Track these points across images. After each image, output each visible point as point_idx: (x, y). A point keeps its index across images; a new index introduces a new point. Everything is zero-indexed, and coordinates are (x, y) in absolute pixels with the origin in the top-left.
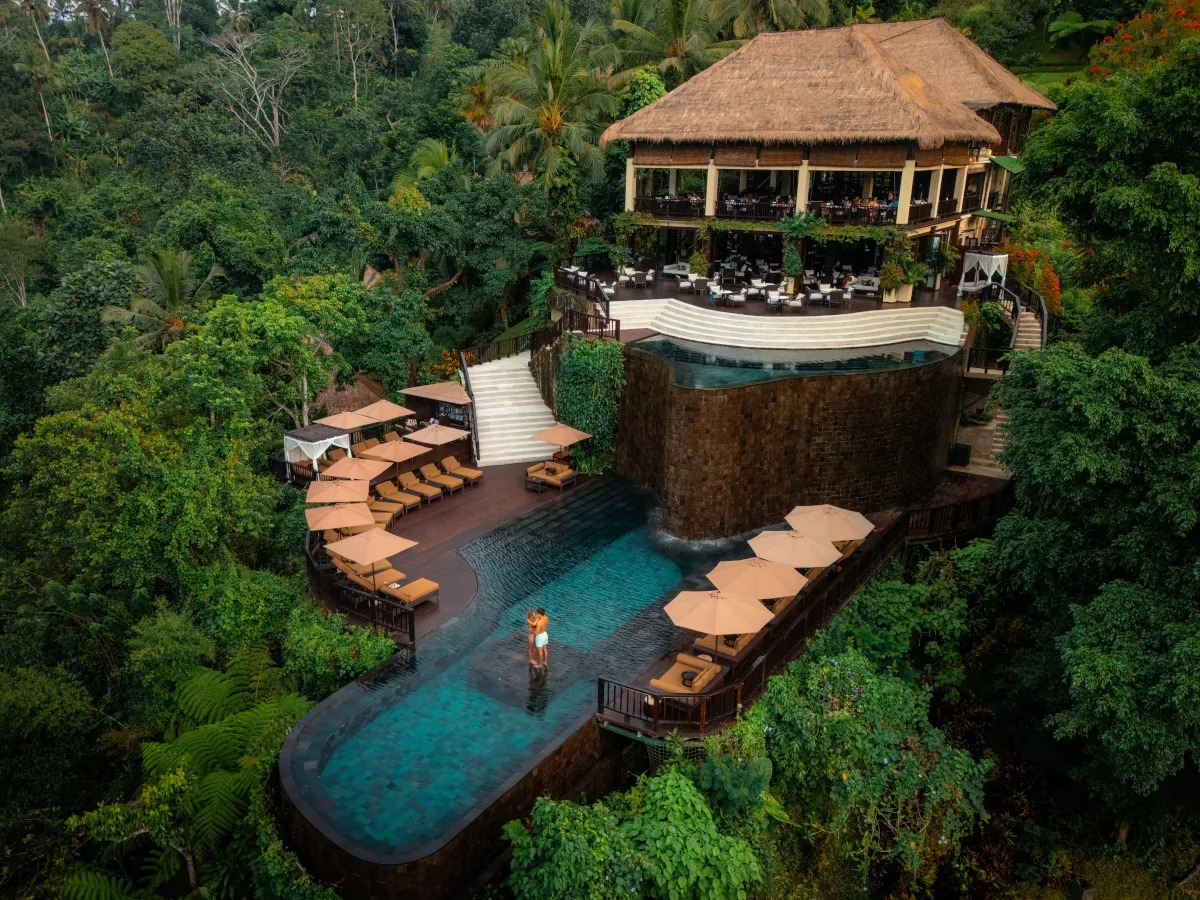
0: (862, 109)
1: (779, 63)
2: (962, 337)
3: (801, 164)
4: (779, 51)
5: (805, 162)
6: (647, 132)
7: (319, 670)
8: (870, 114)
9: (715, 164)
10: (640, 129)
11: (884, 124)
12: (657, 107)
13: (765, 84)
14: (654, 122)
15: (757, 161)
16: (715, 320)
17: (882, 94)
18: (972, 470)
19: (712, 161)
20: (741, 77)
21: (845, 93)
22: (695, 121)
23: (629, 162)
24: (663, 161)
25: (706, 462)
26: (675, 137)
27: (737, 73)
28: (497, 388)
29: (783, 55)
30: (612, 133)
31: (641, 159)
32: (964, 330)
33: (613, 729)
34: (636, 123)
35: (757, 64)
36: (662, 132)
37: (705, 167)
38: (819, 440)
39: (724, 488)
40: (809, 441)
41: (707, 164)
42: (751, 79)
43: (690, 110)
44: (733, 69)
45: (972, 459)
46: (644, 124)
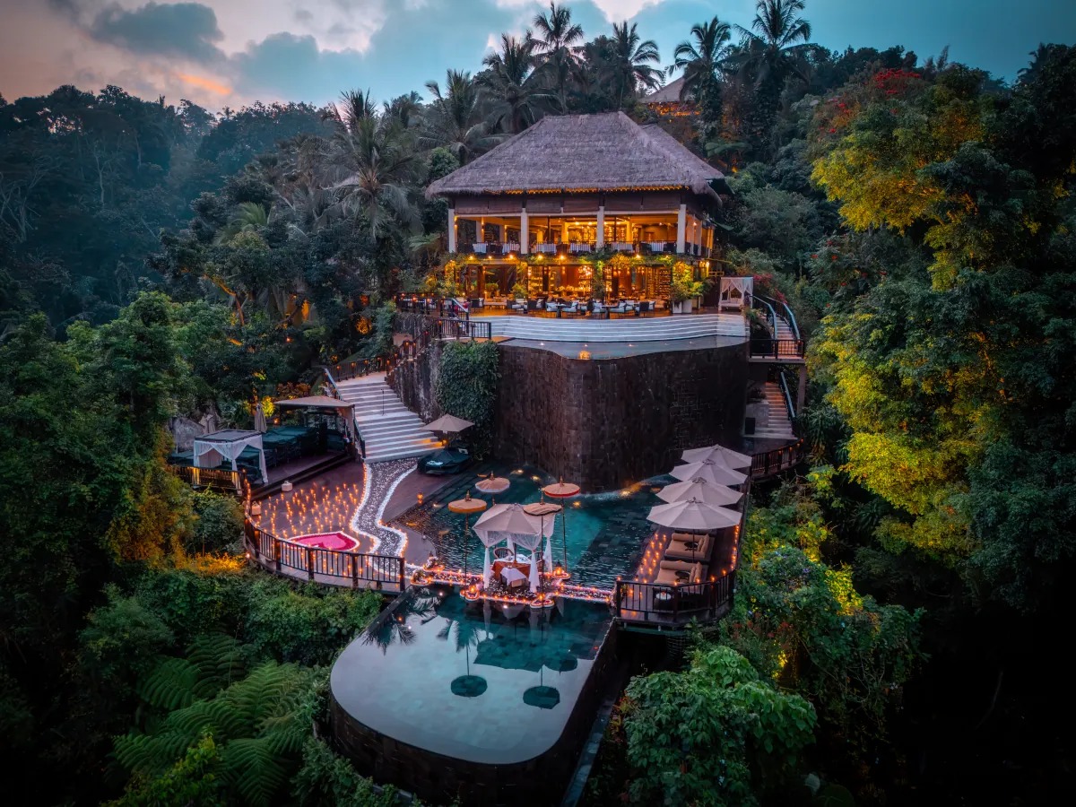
0: (643, 167)
1: (566, 137)
2: (746, 330)
3: (599, 210)
4: (564, 129)
5: (602, 208)
6: (467, 186)
7: (305, 634)
8: (649, 170)
9: (527, 212)
10: (460, 184)
11: (663, 177)
12: (471, 168)
13: (560, 151)
14: (472, 179)
15: (562, 209)
16: (561, 325)
17: (655, 157)
18: (757, 435)
19: (524, 209)
20: (537, 147)
21: (625, 157)
22: (508, 178)
23: (451, 212)
24: (482, 211)
25: (603, 424)
26: (494, 189)
27: (533, 144)
28: (362, 400)
29: (568, 131)
30: (436, 187)
31: (461, 209)
32: (746, 325)
33: (633, 629)
34: (456, 180)
35: (548, 139)
36: (481, 186)
37: (518, 215)
38: (676, 405)
39: (617, 445)
40: (669, 405)
41: (521, 212)
42: (546, 147)
43: (501, 170)
44: (529, 141)
45: (756, 429)
46: (463, 179)
